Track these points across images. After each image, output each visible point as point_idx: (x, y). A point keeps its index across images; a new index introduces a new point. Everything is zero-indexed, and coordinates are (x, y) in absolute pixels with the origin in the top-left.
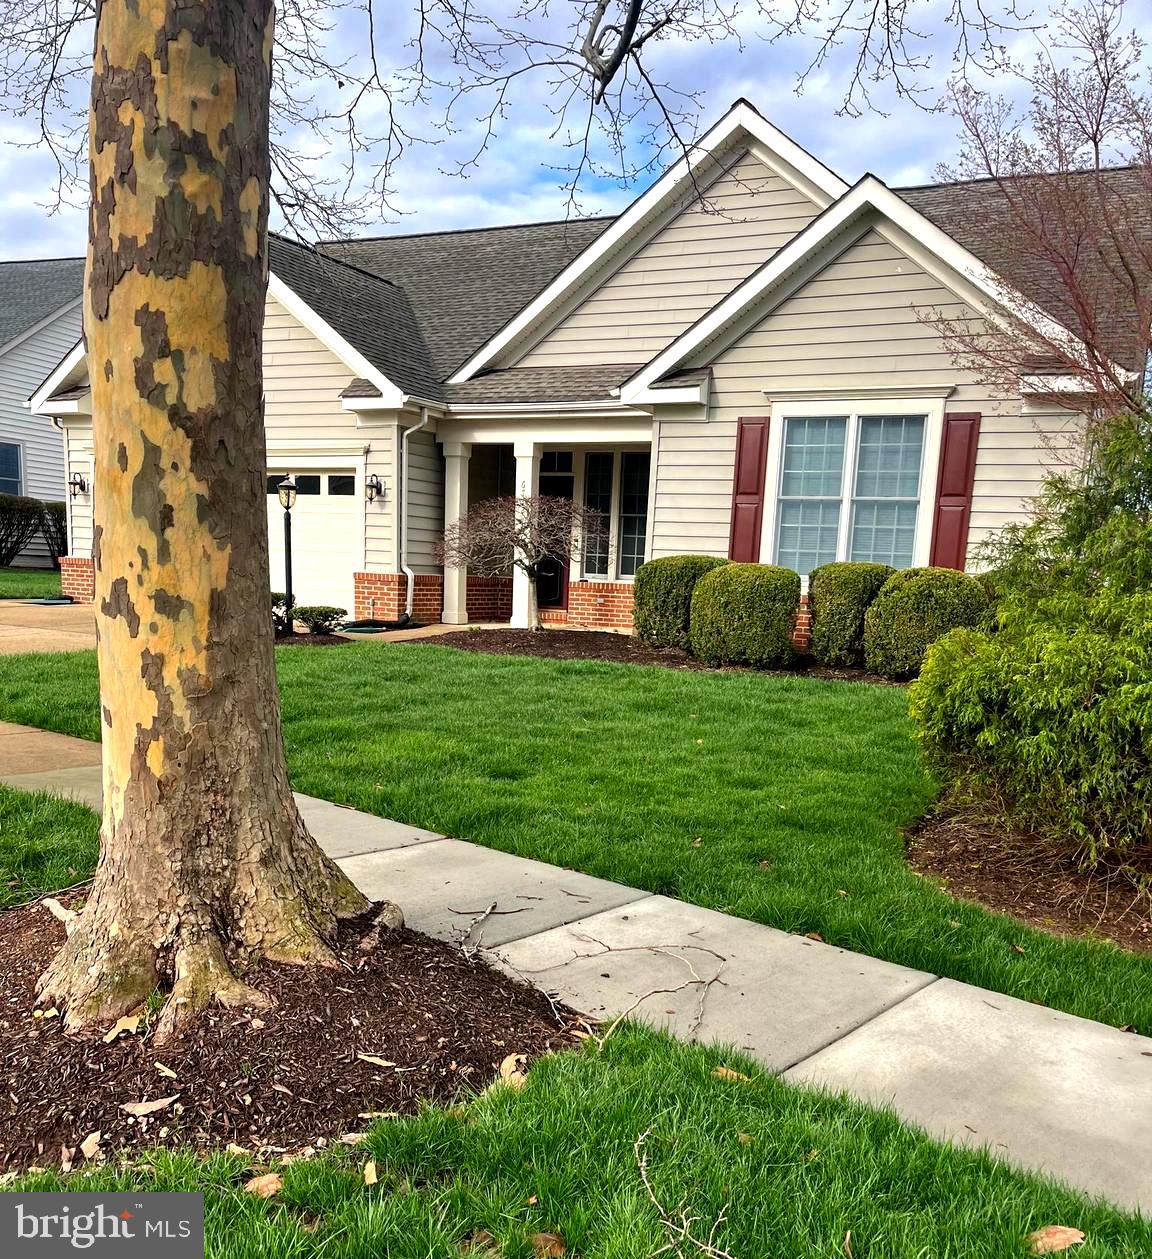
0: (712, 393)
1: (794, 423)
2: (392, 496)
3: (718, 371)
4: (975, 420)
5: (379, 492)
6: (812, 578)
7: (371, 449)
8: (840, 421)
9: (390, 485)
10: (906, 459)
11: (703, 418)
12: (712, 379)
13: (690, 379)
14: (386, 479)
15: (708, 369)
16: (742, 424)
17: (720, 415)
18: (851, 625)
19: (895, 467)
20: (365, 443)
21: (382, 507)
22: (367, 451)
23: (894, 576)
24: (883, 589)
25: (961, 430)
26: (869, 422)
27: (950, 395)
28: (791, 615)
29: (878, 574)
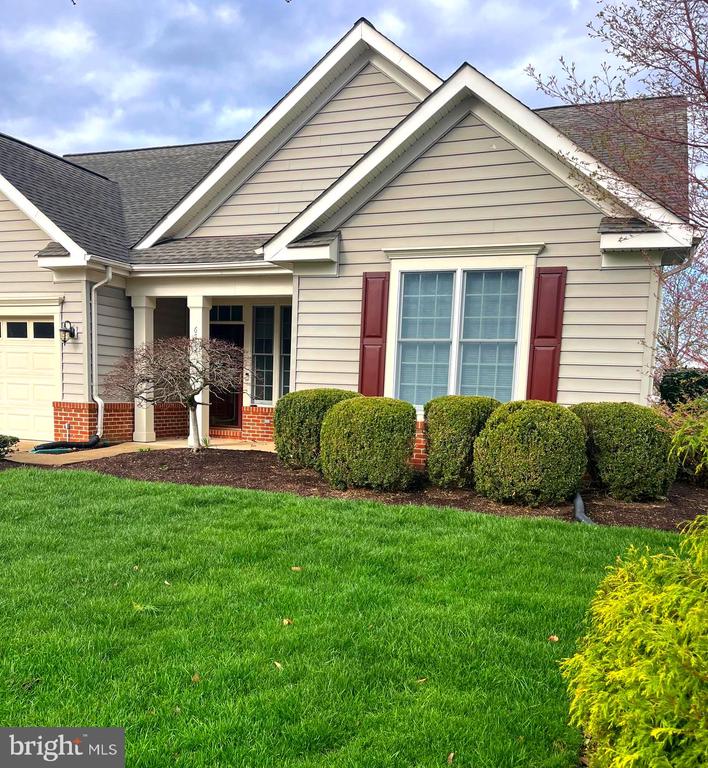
0: (341, 252)
1: (409, 277)
2: (83, 338)
3: (345, 234)
4: (562, 273)
5: (72, 335)
6: (427, 409)
7: (66, 300)
8: (448, 275)
9: (82, 329)
10: (503, 308)
11: (334, 273)
12: (341, 240)
13: (322, 240)
14: (78, 325)
15: (337, 233)
16: (367, 278)
17: (348, 271)
18: (462, 453)
19: (496, 314)
20: (61, 295)
21: (76, 348)
22: (62, 302)
23: (499, 408)
24: (489, 421)
25: (550, 283)
26: (472, 276)
27: (541, 252)
28: (408, 443)
29: (484, 406)
